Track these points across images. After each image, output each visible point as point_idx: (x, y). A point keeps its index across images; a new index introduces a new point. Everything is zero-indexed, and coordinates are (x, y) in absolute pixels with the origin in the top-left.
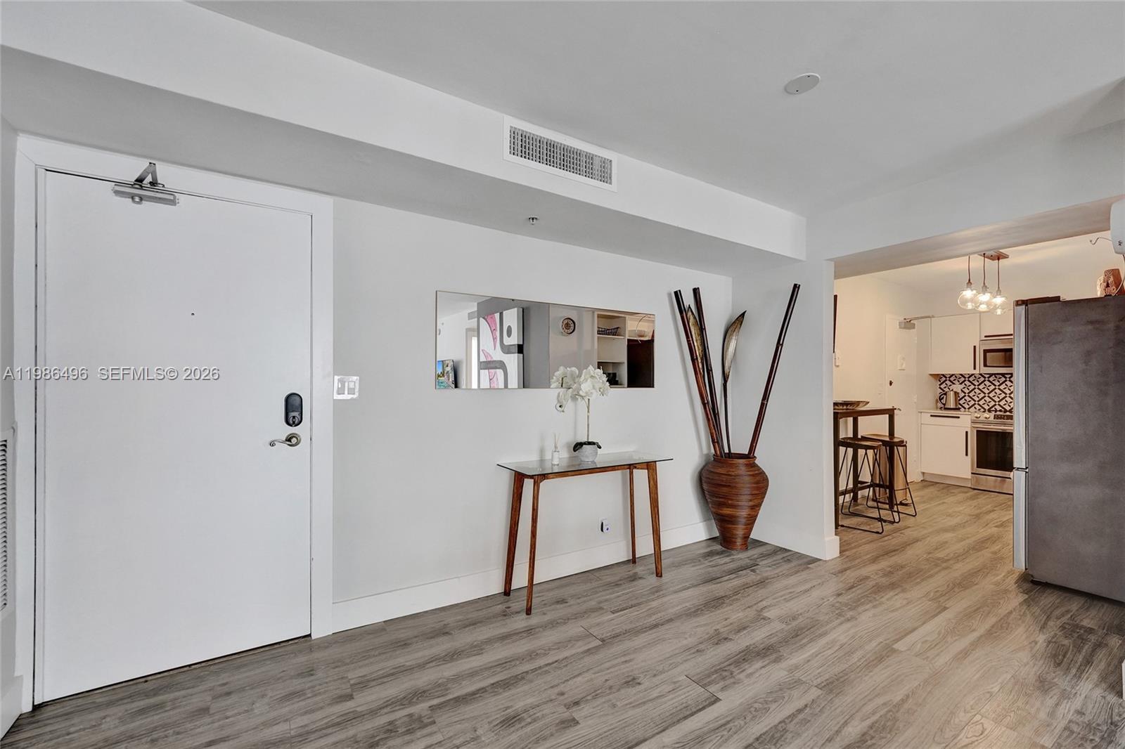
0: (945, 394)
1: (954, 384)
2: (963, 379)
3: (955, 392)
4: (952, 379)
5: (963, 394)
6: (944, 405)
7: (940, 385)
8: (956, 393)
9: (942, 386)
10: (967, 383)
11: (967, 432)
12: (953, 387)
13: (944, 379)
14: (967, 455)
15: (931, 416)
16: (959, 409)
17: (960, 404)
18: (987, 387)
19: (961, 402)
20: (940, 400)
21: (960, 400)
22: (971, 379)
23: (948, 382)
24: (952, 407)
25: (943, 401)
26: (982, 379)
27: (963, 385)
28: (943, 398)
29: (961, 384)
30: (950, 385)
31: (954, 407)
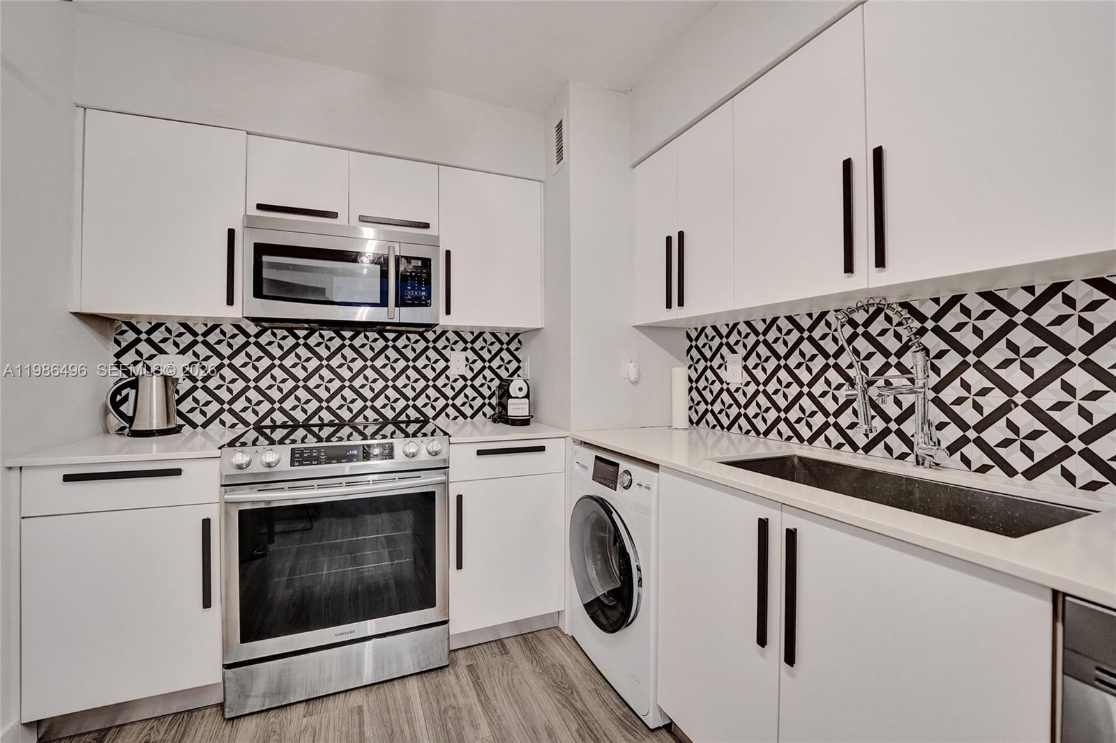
0: (134, 384)
1: (162, 352)
2: (188, 338)
3: (166, 378)
4: (157, 336)
5: (188, 384)
6: (130, 420)
7: (118, 355)
8: (168, 381)
9: (127, 359)
10: (201, 350)
11: (206, 523)
12: (159, 362)
13: (130, 336)
14: (207, 603)
15: (68, 478)
16: (177, 430)
17: (180, 414)
18: (252, 362)
19: (185, 406)
20: (116, 405)
21: (179, 402)
22: (212, 339)
23: (144, 348)
24: (155, 428)
25: (127, 408)
26: (241, 340)
27: (189, 357)
28: (126, 399)
29: (183, 352)
30: (151, 357)
31: (163, 426)
